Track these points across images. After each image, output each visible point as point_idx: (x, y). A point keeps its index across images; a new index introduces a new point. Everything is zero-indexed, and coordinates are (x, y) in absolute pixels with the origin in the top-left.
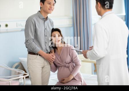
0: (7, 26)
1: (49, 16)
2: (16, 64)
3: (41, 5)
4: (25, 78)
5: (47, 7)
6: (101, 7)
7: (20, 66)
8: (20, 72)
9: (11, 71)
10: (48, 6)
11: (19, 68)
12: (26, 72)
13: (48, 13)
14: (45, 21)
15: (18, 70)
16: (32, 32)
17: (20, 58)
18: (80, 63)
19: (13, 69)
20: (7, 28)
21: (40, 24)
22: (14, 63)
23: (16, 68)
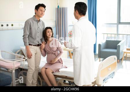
0: (12, 25)
1: (41, 19)
2: (18, 51)
3: (35, 11)
4: (24, 60)
5: (39, 13)
6: (78, 13)
7: (21, 52)
8: (21, 56)
9: (15, 56)
10: (41, 12)
11: (20, 53)
12: (25, 56)
13: (40, 17)
14: (38, 22)
15: (19, 55)
16: (28, 30)
17: (21, 47)
18: (63, 51)
19: (16, 54)
20: (12, 27)
21: (34, 24)
22: (17, 50)
23: (18, 53)
